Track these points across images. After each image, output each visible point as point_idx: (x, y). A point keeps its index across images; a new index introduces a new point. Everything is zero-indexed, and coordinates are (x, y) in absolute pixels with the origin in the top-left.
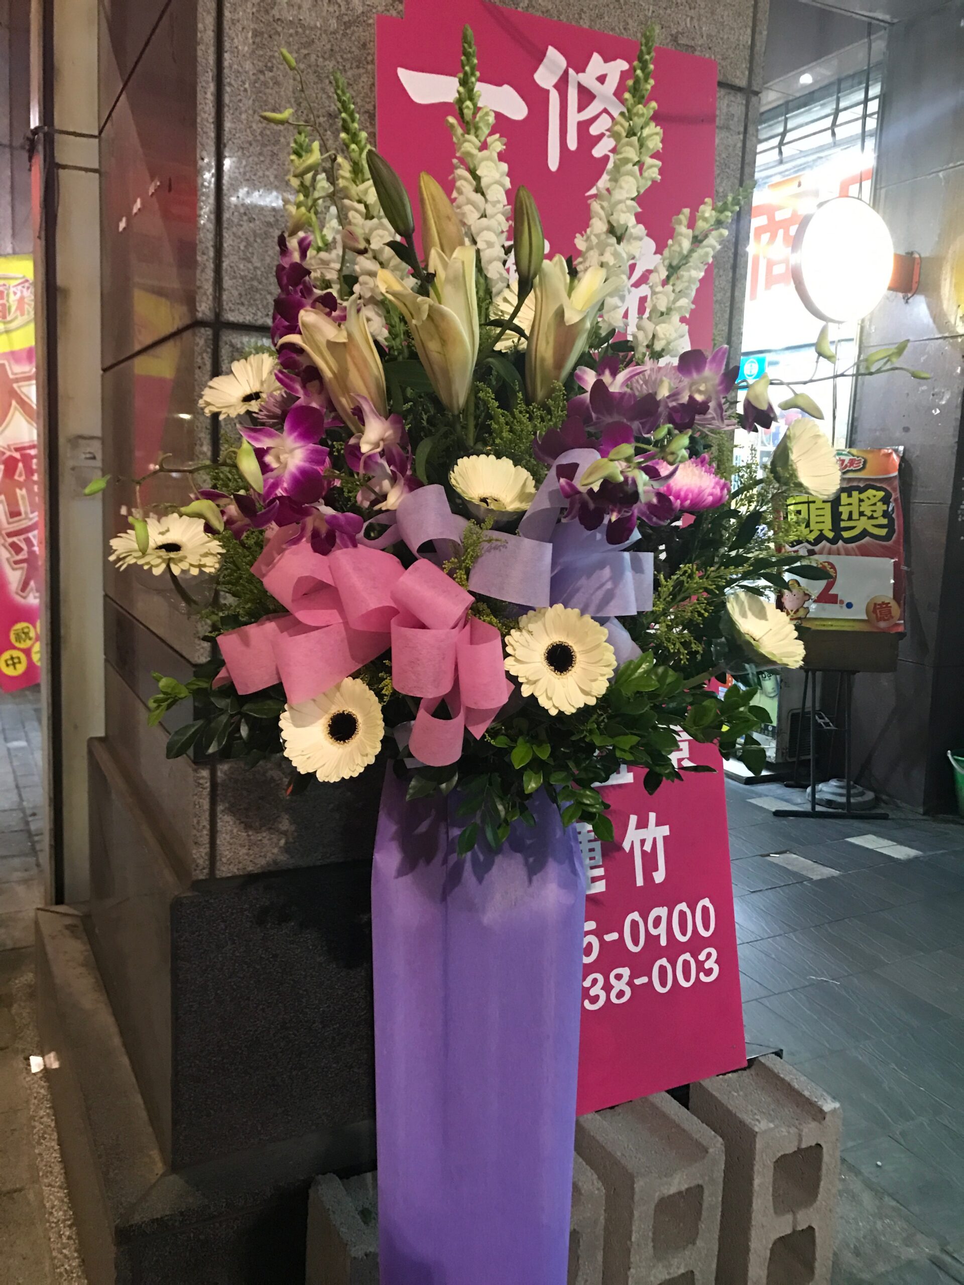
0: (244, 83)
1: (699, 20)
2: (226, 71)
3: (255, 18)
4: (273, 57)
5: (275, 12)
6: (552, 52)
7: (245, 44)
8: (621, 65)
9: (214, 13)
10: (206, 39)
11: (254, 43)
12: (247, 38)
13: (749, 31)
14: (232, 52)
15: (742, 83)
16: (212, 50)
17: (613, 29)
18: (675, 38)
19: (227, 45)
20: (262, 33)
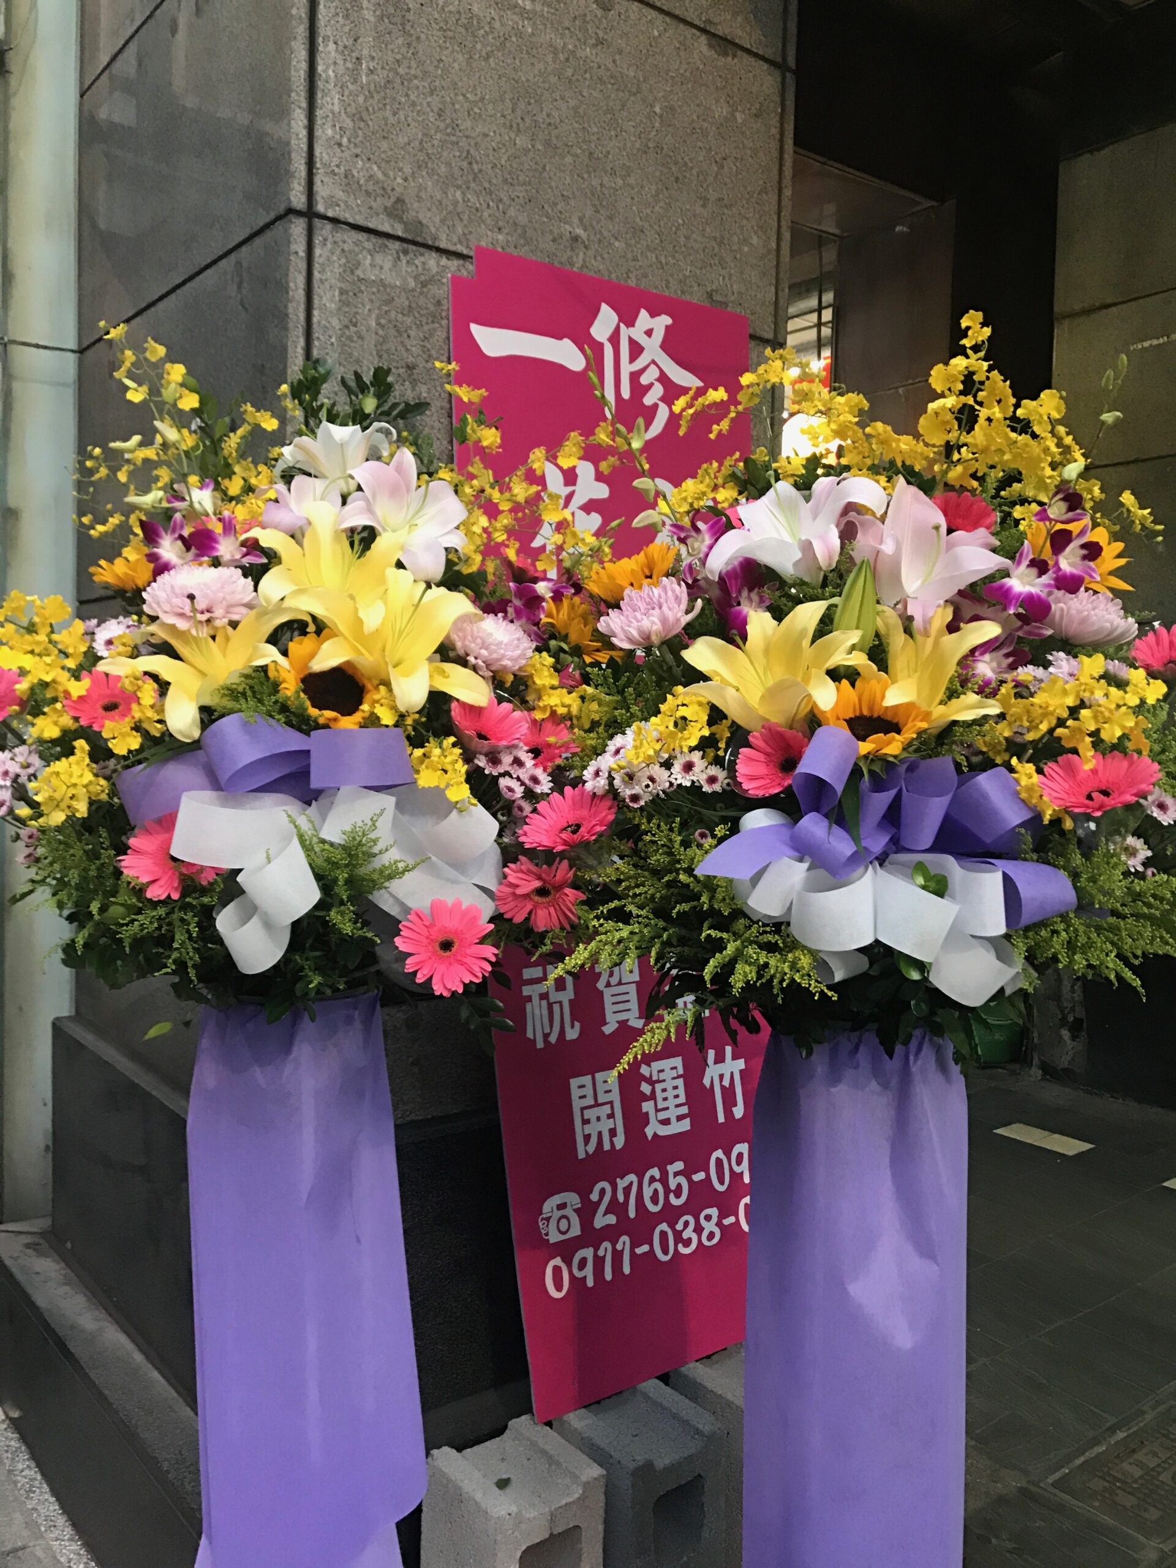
0: (330, 337)
1: (730, 279)
2: (315, 326)
3: (342, 278)
4: (357, 313)
5: (359, 272)
6: (604, 307)
7: (332, 301)
8: (665, 320)
9: (304, 273)
10: (297, 297)
11: (340, 300)
12: (334, 296)
13: (773, 289)
14: (320, 309)
15: (769, 335)
16: (302, 308)
17: (656, 287)
18: (710, 295)
19: (316, 301)
20: (347, 292)
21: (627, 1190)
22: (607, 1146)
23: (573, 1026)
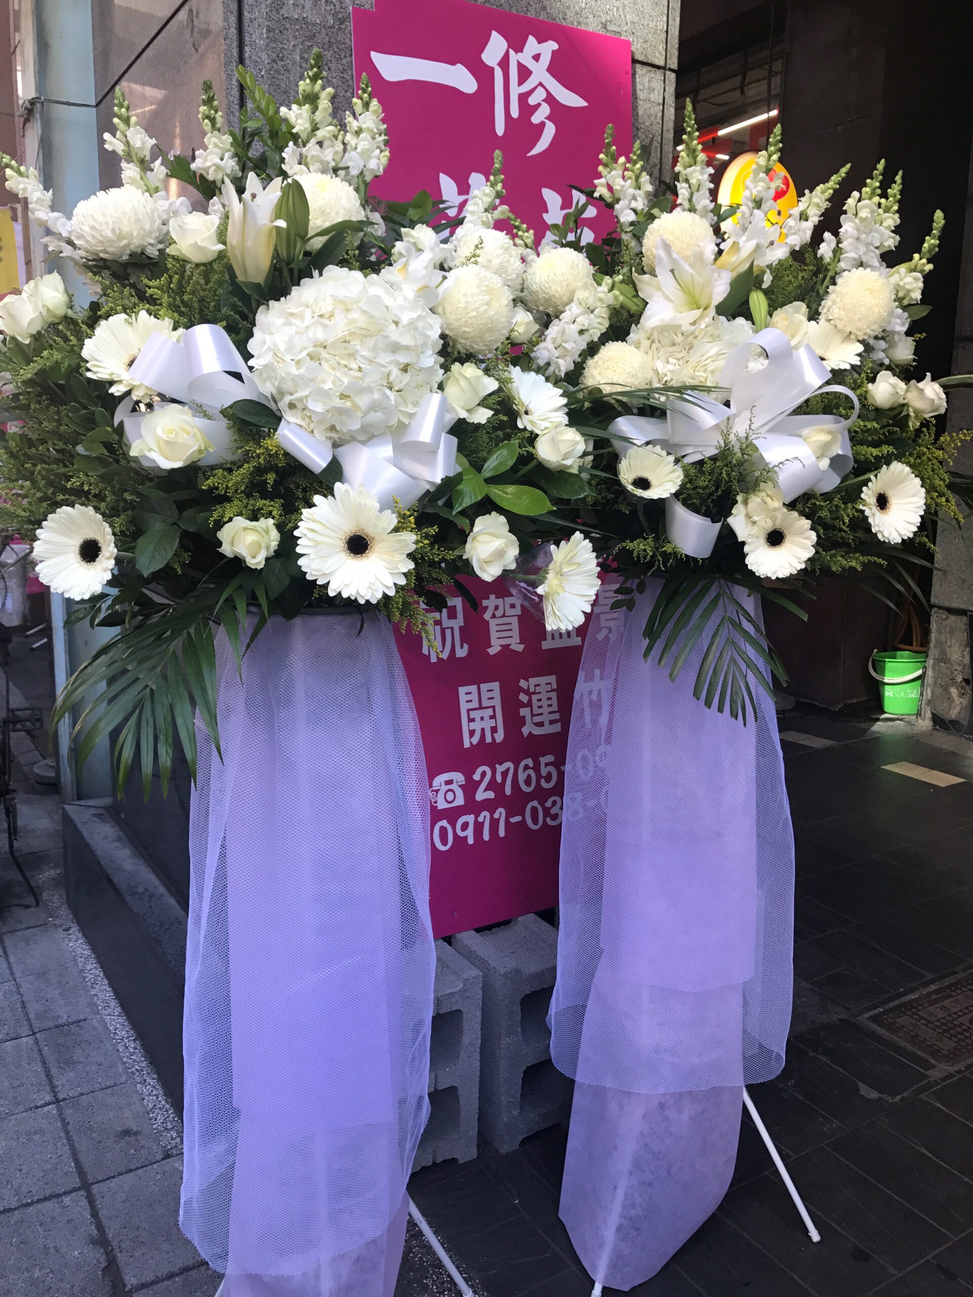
0: (260, 70)
1: (623, 9)
3: (269, 18)
4: (284, 48)
5: (282, 11)
6: (496, 36)
7: (261, 38)
8: (552, 46)
9: (235, 13)
11: (268, 37)
12: (262, 33)
14: (251, 45)
15: (661, 63)
18: (604, 25)
19: (247, 40)
20: (274, 30)
21: (505, 774)
22: (489, 740)
23: (462, 647)
